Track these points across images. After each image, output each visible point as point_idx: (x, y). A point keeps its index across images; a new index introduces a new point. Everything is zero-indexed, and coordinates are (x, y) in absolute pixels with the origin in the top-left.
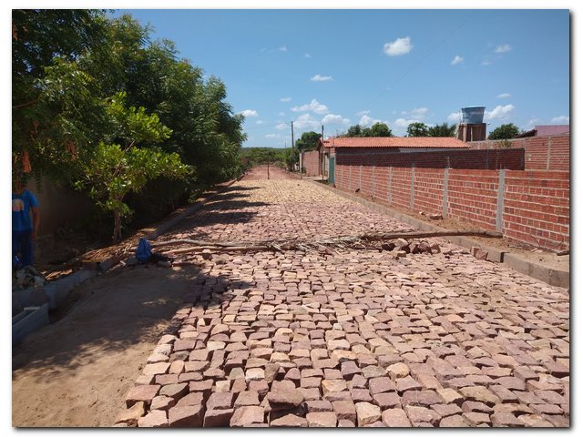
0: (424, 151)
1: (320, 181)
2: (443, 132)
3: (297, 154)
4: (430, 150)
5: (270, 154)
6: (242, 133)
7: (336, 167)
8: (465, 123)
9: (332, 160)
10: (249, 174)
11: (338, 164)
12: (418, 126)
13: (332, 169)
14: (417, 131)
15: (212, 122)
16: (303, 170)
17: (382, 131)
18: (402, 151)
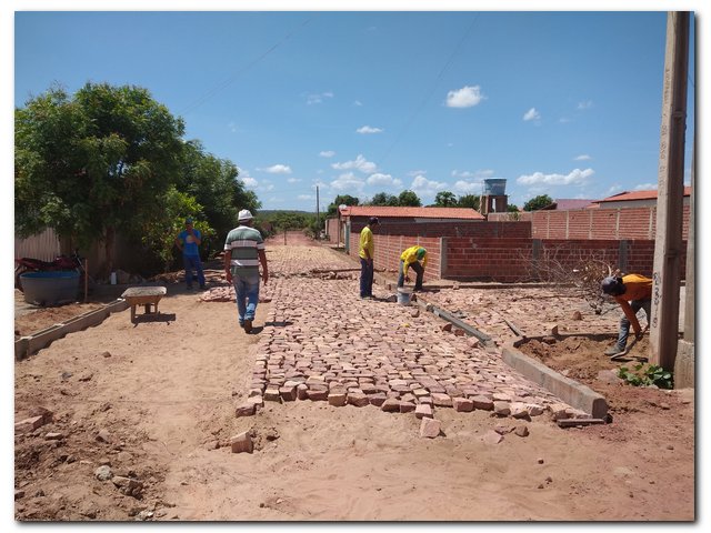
0: (439, 221)
1: (336, 249)
2: (469, 202)
3: (323, 221)
4: (444, 221)
5: (298, 219)
6: (258, 201)
7: (350, 234)
8: (487, 195)
9: (347, 228)
10: (271, 240)
11: (352, 232)
12: (447, 195)
13: (348, 237)
14: (445, 200)
15: (229, 199)
16: (327, 238)
17: (410, 200)
18: (418, 221)
